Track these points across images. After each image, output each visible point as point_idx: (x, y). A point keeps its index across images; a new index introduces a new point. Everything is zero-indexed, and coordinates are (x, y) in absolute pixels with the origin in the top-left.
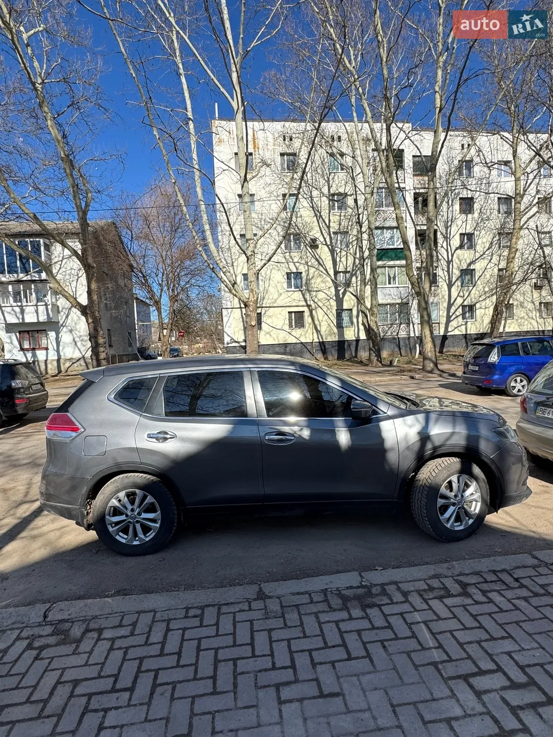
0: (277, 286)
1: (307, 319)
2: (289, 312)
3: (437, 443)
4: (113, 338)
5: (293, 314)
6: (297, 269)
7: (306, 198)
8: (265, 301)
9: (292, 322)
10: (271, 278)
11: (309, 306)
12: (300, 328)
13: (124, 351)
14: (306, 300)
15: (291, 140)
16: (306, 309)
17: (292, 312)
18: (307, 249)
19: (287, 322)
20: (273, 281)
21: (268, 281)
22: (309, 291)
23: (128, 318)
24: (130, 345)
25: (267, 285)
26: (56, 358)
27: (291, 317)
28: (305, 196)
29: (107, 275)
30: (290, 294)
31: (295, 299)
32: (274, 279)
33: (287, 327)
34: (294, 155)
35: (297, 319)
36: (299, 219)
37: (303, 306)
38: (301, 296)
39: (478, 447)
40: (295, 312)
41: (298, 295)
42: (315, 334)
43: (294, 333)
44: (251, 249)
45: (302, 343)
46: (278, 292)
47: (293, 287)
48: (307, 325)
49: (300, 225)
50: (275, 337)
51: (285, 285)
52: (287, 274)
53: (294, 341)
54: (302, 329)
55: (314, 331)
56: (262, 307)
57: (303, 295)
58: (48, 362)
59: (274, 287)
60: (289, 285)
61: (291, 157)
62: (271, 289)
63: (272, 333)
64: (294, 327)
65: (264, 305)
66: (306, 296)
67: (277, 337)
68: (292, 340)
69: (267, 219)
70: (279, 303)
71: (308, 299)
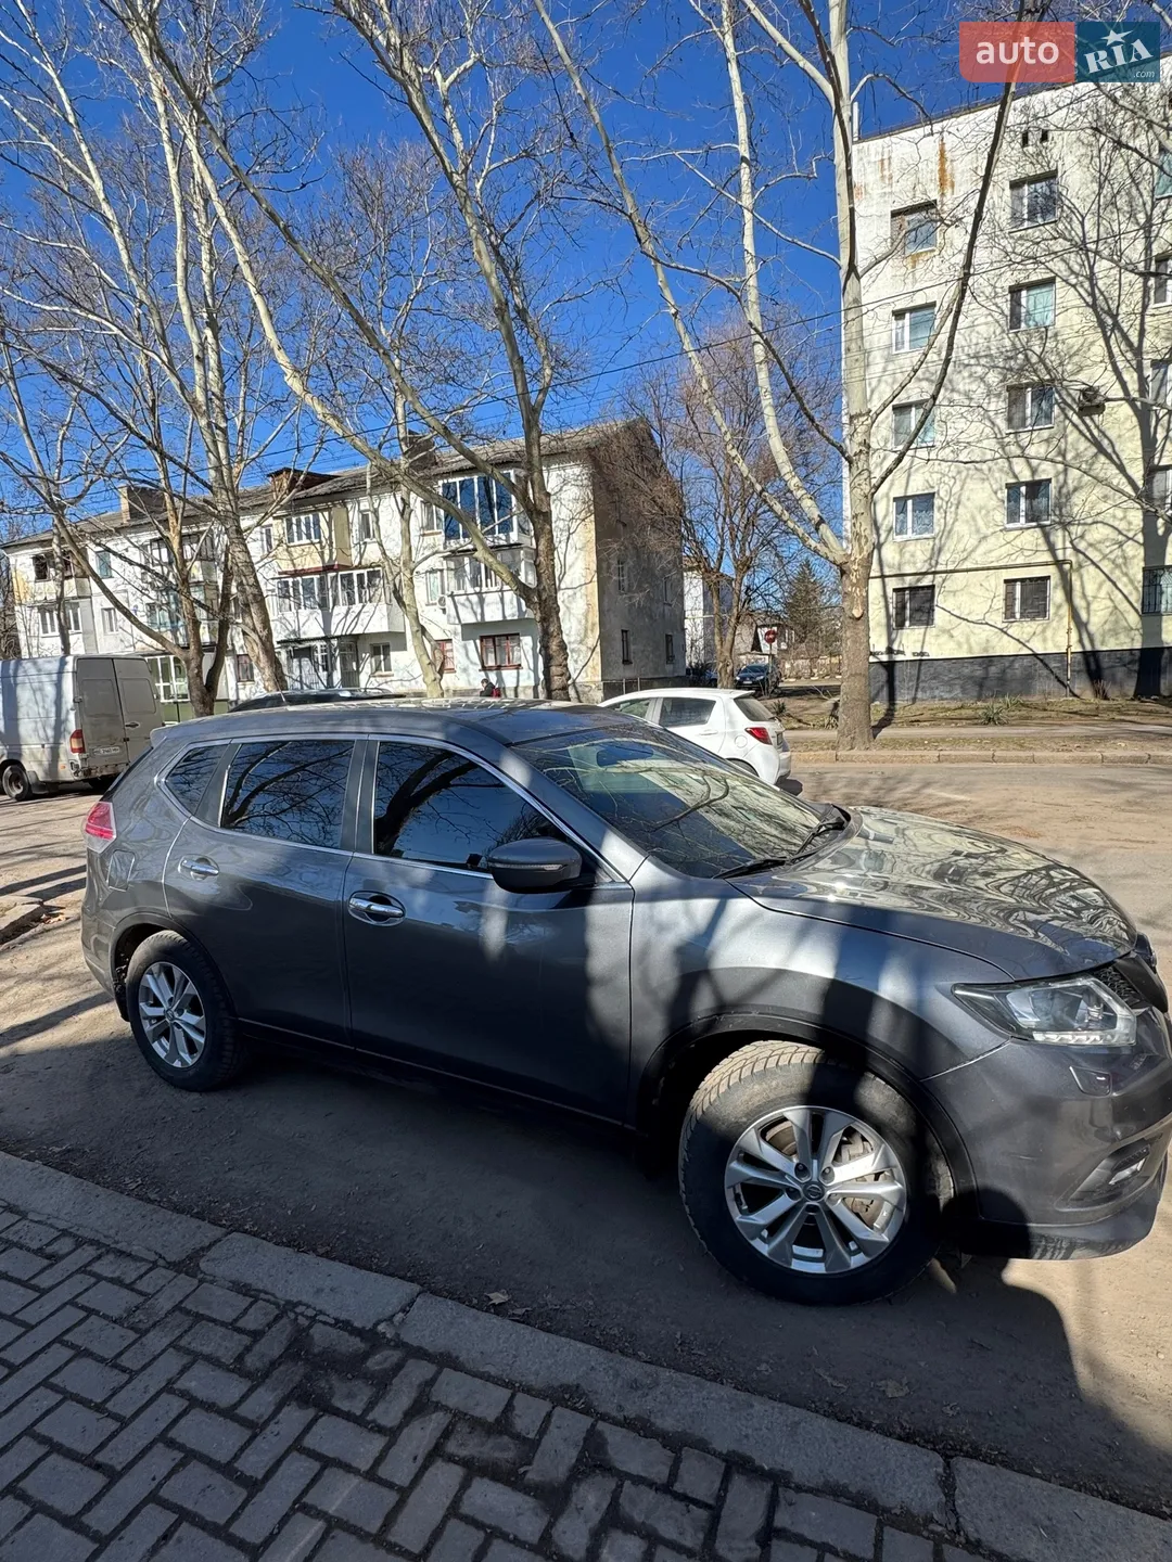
0: (974, 518)
1: (1056, 595)
2: (1006, 581)
3: (731, 992)
4: (632, 647)
5: (1018, 587)
6: (1034, 471)
7: (1074, 286)
8: (942, 559)
9: (1013, 605)
10: (964, 499)
11: (1058, 563)
12: (1033, 619)
13: (656, 670)
14: (1052, 549)
15: (1044, 137)
16: (1051, 571)
17: (1015, 581)
18: (1066, 417)
19: (1000, 604)
20: (966, 507)
21: (953, 509)
22: (1065, 526)
23: (667, 608)
24: (670, 659)
25: (950, 520)
26: (532, 683)
27: (1013, 593)
28: (1073, 280)
29: (625, 525)
30: (1011, 535)
31: (1024, 548)
32: (968, 504)
33: (998, 618)
34: (1051, 176)
35: (1030, 597)
36: (1050, 344)
37: (1047, 564)
38: (1041, 541)
39: (865, 1034)
40: (1022, 580)
41: (1033, 537)
42: (1074, 635)
43: (1014, 630)
44: (859, 438)
45: (1035, 655)
46: (978, 531)
47: (1023, 520)
48: (1052, 610)
49: (1052, 359)
50: (963, 640)
51: (1000, 516)
52: (1008, 486)
53: (1011, 648)
54: (1040, 621)
55: (1072, 626)
56: (935, 573)
57: (1046, 536)
58: (520, 689)
59: (967, 522)
60: (1013, 515)
61: (1041, 187)
62: (960, 528)
63: (954, 633)
64: (1018, 616)
65: (939, 568)
66: (1052, 538)
67: (968, 640)
68: (1007, 647)
69: (963, 357)
70: (979, 559)
71: (1059, 545)
